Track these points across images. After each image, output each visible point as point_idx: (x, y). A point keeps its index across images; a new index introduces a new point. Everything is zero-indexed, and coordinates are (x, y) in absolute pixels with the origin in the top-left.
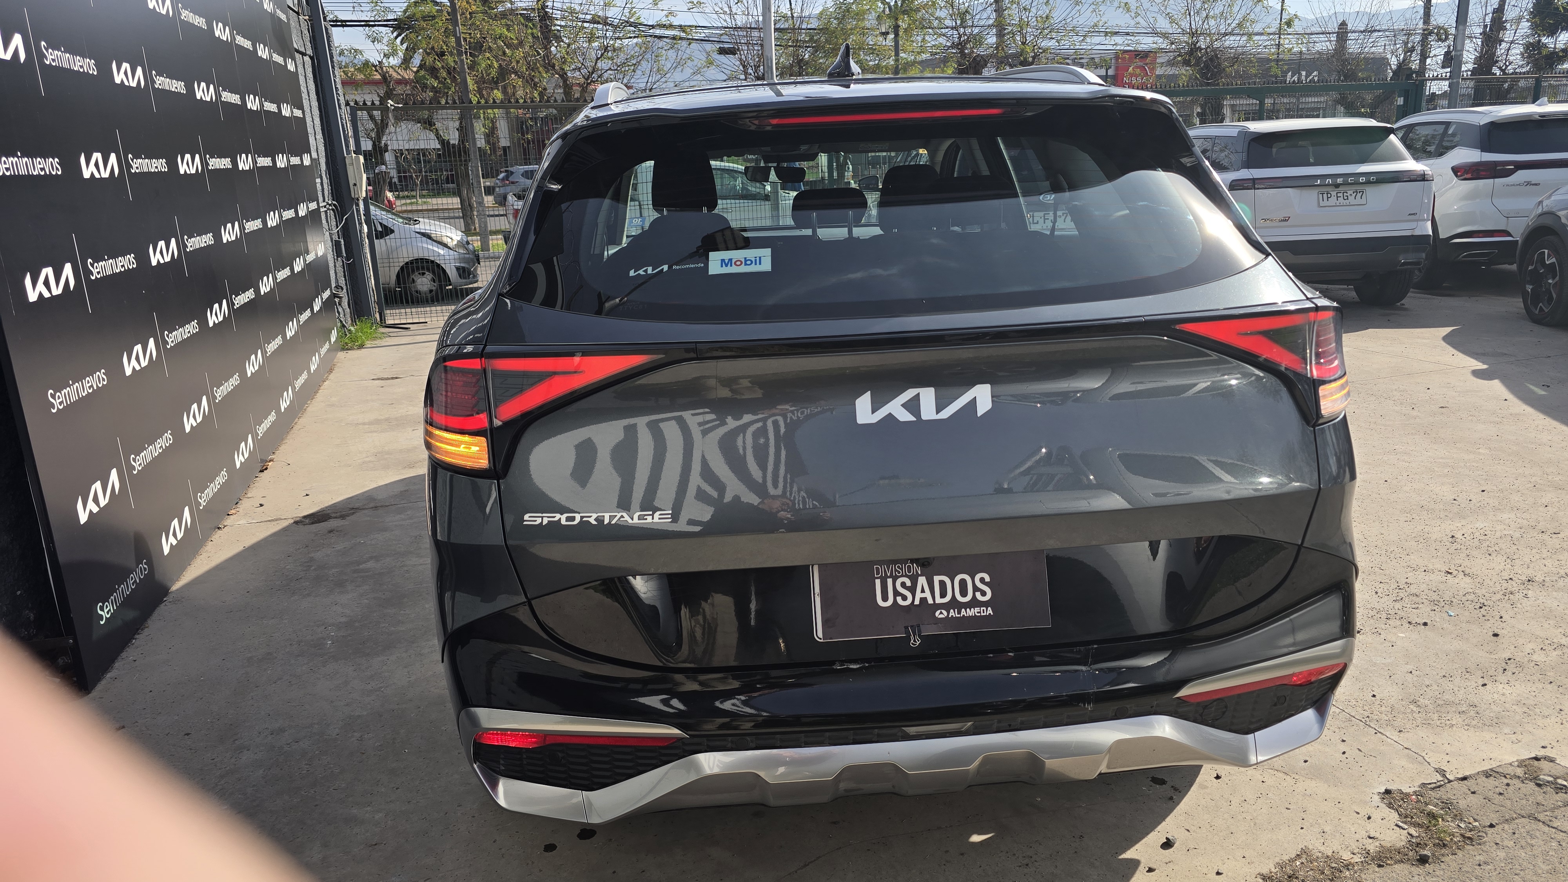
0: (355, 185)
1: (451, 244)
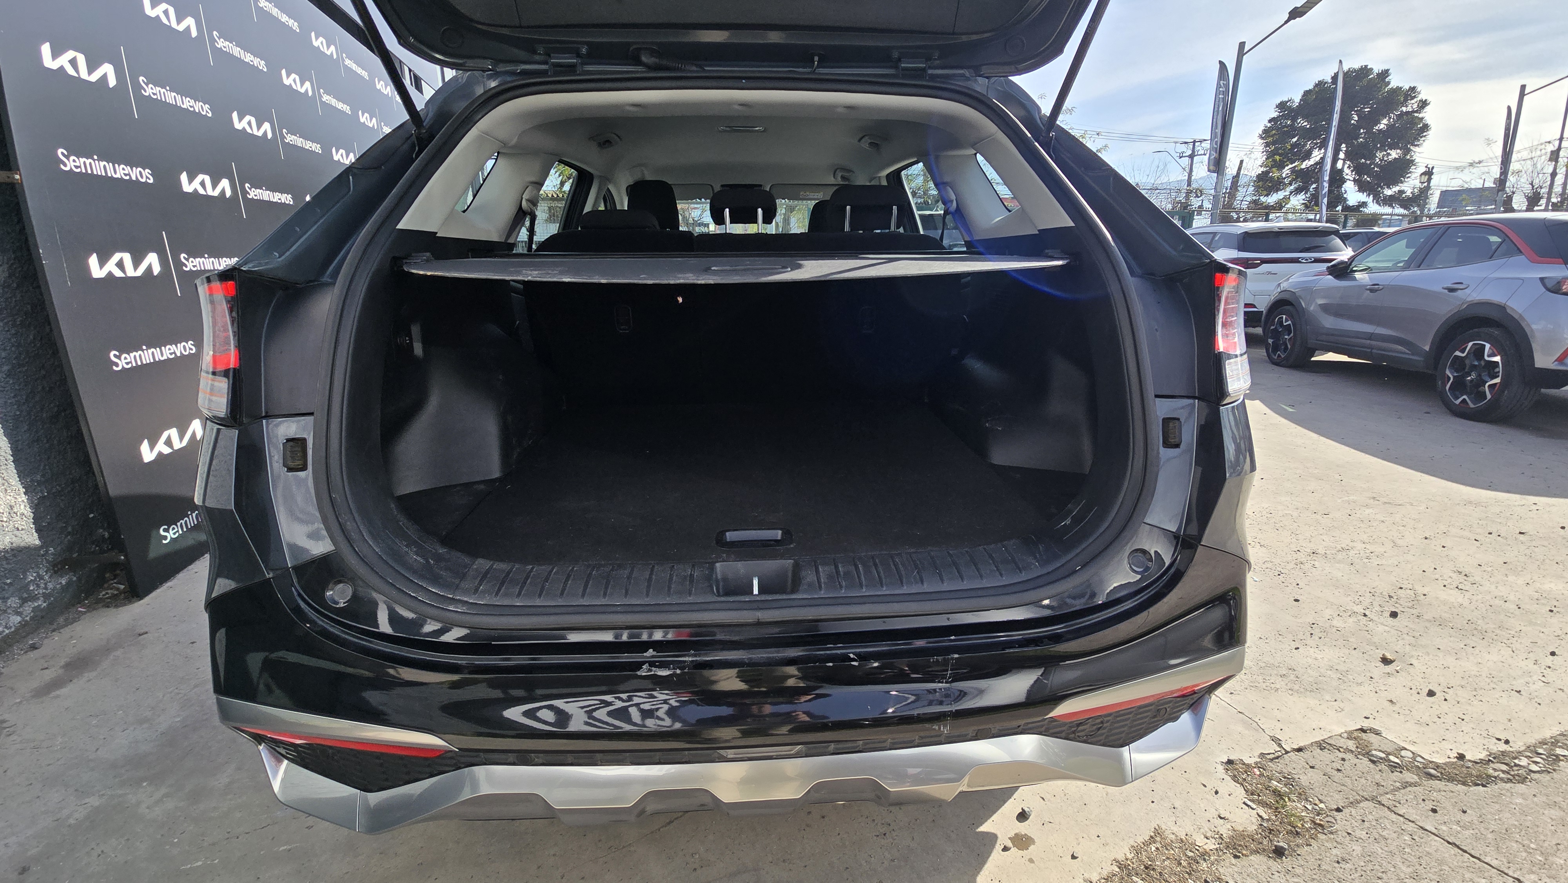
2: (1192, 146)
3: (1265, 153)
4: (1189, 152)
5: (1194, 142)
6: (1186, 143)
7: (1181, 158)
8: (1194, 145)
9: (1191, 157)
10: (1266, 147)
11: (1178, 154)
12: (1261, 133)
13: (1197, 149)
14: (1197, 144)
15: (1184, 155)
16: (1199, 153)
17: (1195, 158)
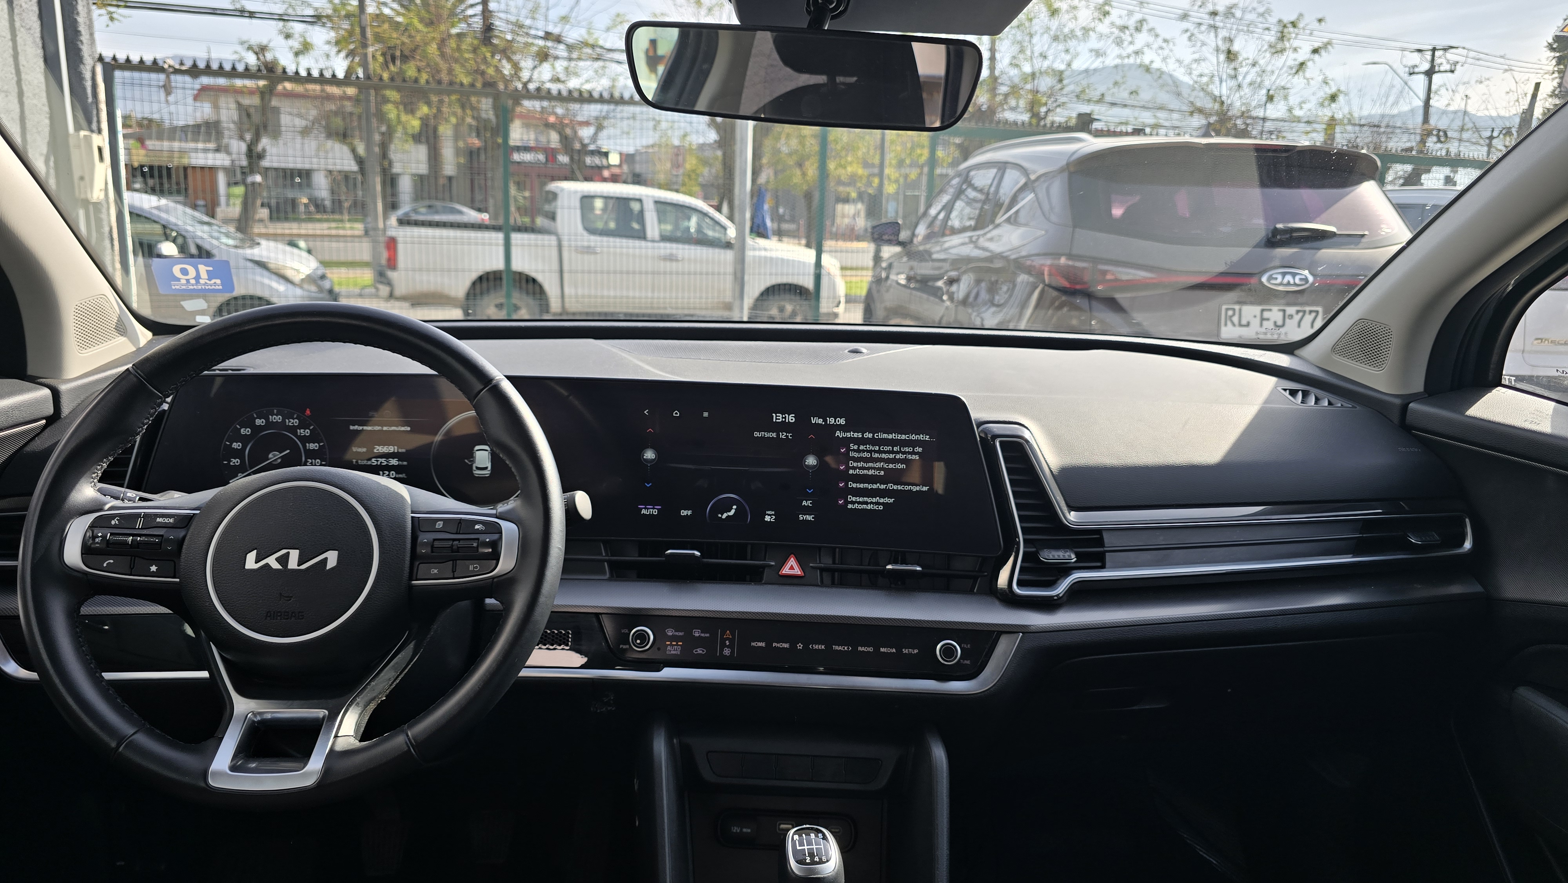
0: (82, 178)
1: (297, 278)
2: (1429, 58)
3: (1556, 75)
4: (1426, 66)
5: (1434, 50)
6: (1420, 51)
7: (1411, 74)
8: (1433, 56)
9: (1429, 73)
10: (1558, 64)
11: (1407, 69)
12: (1551, 40)
13: (1437, 61)
14: (1437, 53)
15: (1416, 70)
16: (1442, 69)
17: (1435, 77)
